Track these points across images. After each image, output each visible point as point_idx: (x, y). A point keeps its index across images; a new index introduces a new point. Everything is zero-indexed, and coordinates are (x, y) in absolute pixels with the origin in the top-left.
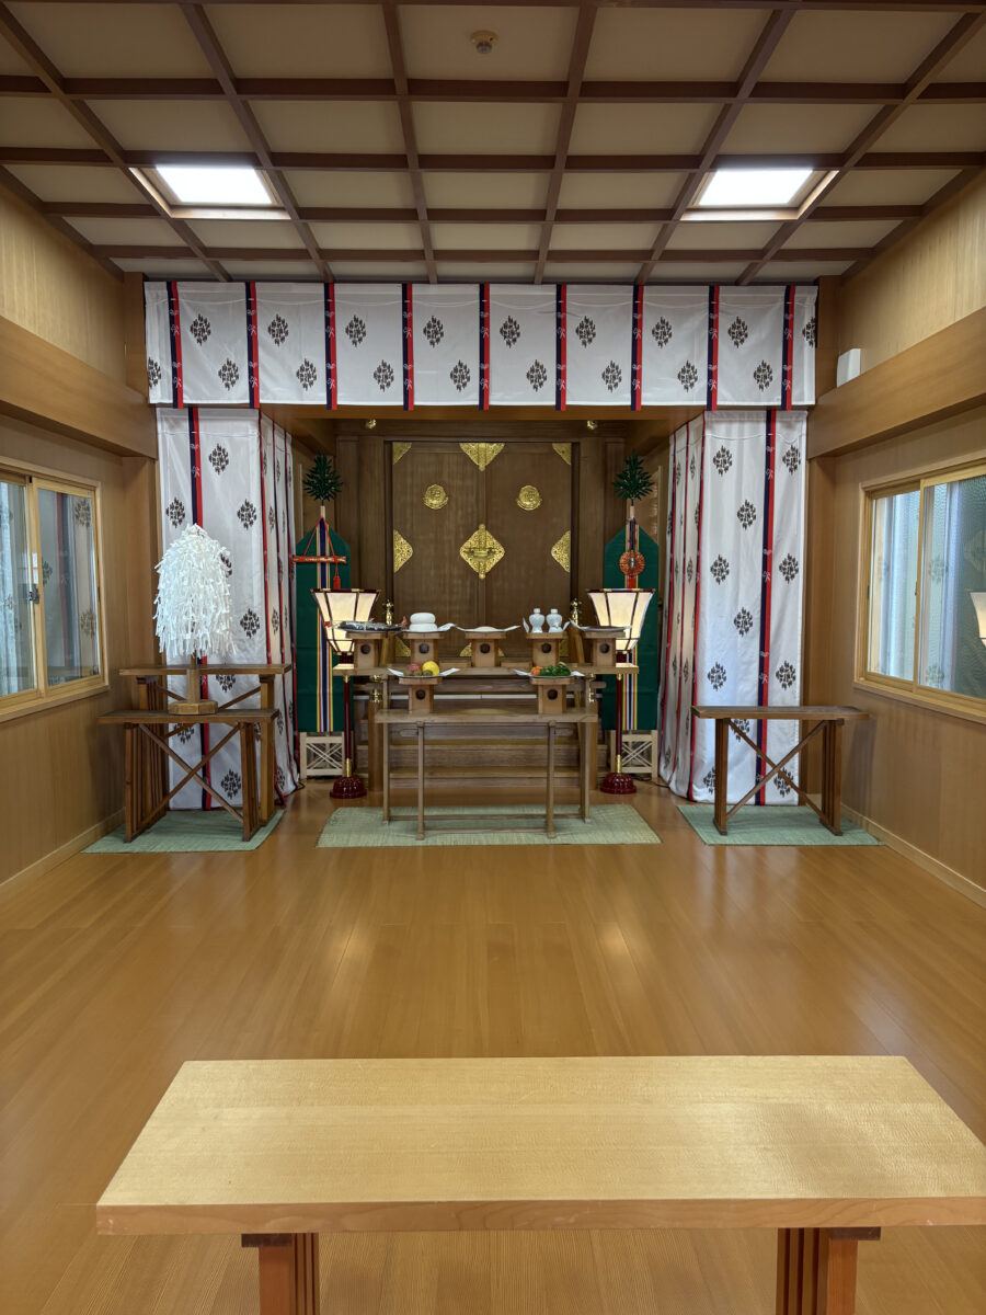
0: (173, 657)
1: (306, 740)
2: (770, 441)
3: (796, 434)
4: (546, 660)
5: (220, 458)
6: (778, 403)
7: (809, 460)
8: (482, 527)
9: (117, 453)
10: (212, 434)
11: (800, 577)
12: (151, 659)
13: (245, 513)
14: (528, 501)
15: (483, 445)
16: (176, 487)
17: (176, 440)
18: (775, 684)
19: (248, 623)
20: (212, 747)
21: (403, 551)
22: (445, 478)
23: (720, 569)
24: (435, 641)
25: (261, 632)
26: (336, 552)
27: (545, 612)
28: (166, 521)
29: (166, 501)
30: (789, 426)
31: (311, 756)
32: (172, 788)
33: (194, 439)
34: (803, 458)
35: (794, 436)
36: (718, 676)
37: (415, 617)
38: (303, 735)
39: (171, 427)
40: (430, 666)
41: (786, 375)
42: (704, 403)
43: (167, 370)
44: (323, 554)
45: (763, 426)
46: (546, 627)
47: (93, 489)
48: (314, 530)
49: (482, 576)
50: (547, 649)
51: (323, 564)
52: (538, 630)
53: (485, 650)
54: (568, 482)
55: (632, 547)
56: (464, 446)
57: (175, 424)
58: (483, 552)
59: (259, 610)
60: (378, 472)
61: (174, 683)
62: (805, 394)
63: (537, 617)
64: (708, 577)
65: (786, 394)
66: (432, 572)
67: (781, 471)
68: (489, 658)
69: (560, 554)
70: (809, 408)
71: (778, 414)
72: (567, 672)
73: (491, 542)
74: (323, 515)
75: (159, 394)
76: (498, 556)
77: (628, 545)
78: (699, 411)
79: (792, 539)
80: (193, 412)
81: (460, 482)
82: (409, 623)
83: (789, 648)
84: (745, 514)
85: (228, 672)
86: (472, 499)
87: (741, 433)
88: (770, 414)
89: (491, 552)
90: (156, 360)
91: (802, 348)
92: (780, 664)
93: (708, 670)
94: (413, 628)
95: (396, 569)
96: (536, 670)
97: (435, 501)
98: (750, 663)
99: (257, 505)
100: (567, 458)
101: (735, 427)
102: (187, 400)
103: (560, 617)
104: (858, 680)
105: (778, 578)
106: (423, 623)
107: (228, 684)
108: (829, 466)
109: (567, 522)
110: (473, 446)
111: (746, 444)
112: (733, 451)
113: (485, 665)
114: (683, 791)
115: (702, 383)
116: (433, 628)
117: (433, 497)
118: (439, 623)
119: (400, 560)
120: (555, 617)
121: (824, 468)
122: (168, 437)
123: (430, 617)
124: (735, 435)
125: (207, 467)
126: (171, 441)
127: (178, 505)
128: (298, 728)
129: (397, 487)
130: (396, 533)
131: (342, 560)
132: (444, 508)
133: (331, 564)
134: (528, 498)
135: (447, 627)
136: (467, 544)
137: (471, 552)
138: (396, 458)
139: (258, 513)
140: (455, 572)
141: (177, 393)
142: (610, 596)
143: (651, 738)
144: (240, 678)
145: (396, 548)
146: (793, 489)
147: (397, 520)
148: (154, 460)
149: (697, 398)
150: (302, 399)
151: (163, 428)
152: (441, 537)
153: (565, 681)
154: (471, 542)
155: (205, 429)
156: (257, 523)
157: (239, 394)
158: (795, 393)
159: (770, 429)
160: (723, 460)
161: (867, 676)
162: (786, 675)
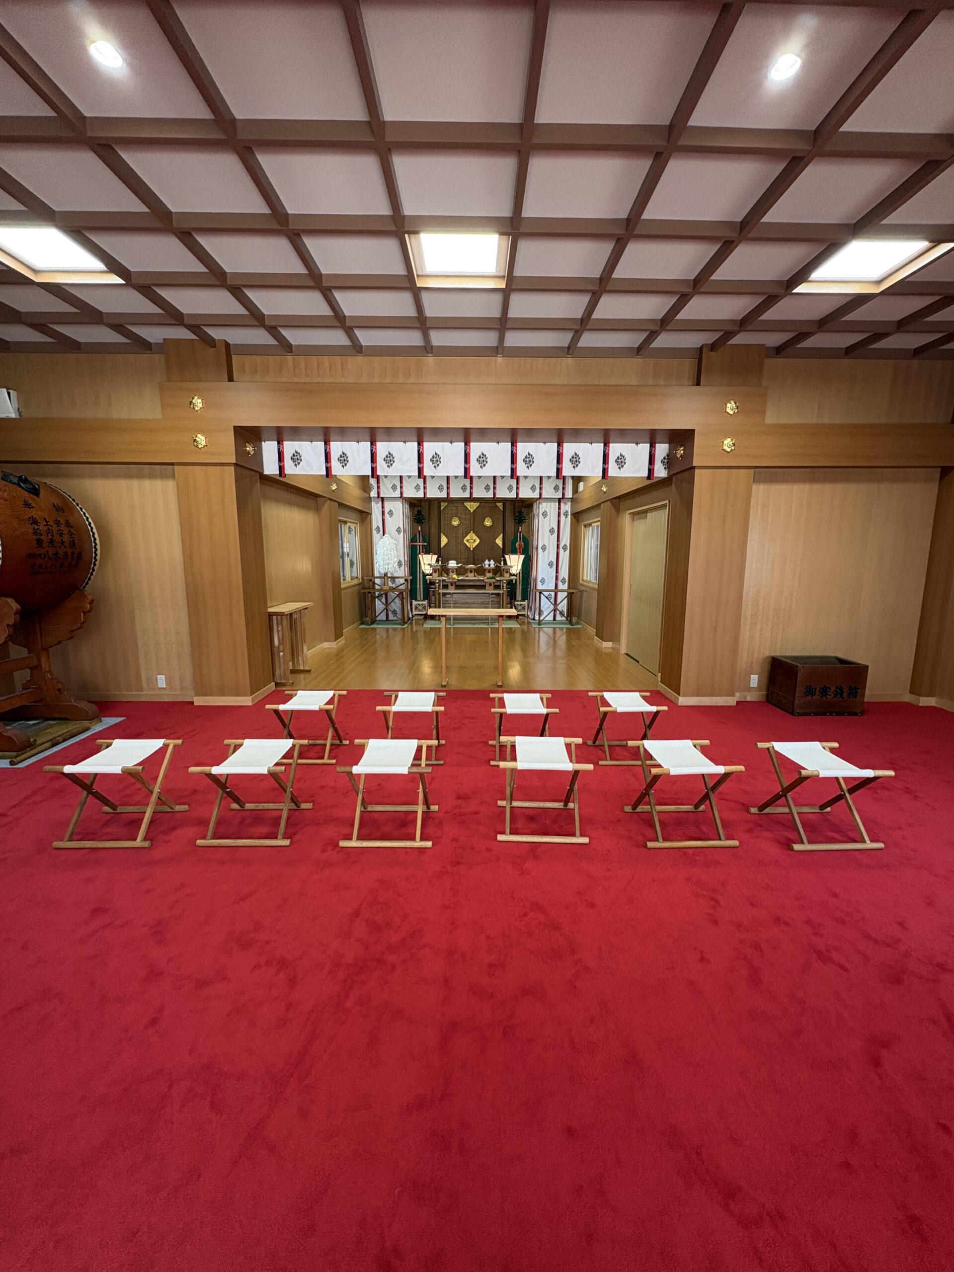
0: (376, 574)
1: (414, 603)
2: (559, 508)
3: (567, 506)
4: (491, 575)
5: (391, 513)
6: (561, 497)
7: (571, 514)
8: (472, 532)
9: (361, 512)
10: (388, 505)
11: (568, 551)
12: (371, 575)
13: (398, 530)
14: (488, 523)
15: (472, 503)
16: (377, 522)
17: (377, 507)
18: (560, 584)
19: (400, 564)
20: (389, 603)
21: (444, 540)
22: (459, 515)
23: (544, 548)
24: (456, 569)
25: (403, 566)
26: (424, 541)
27: (489, 561)
28: (374, 532)
29: (374, 526)
30: (565, 504)
31: (416, 608)
32: (377, 614)
33: (383, 507)
34: (569, 513)
35: (567, 507)
36: (543, 581)
37: (450, 562)
38: (413, 601)
39: (376, 504)
40: (455, 576)
41: (564, 488)
42: (538, 497)
43: (375, 486)
44: (420, 542)
45: (557, 504)
46: (489, 565)
47: (357, 524)
48: (416, 534)
49: (472, 549)
50: (489, 572)
51: (420, 545)
52: (487, 566)
53: (471, 572)
54: (501, 517)
55: (520, 540)
56: (465, 504)
57: (377, 503)
58: (472, 541)
59: (402, 560)
60: (436, 513)
61: (377, 581)
62: (569, 494)
63: (487, 562)
64: (540, 550)
65: (563, 494)
66: (454, 548)
67: (563, 517)
68: (472, 574)
69: (499, 541)
70: (571, 498)
71: (562, 500)
72: (494, 578)
73: (475, 537)
74: (420, 529)
75: (373, 494)
76: (478, 541)
77: (519, 539)
78: (536, 499)
79: (566, 540)
80: (383, 499)
81: (464, 516)
82: (448, 564)
83: (564, 573)
84: (551, 531)
85: (393, 579)
86: (468, 522)
87: (550, 506)
88: (559, 500)
89: (475, 541)
90: (372, 483)
91: (568, 480)
92: (562, 578)
93: (540, 579)
94: (450, 565)
95: (442, 547)
96: (486, 578)
97: (455, 523)
98: (552, 577)
99: (402, 528)
100: (501, 508)
101: (549, 504)
102: (382, 496)
103: (494, 562)
104: (581, 581)
105: (561, 551)
106: (452, 564)
107: (394, 582)
108: (577, 516)
109: (501, 530)
110: (469, 504)
111: (552, 509)
112: (548, 511)
113: (471, 576)
114: (532, 618)
115: (538, 491)
116: (455, 565)
117: (455, 521)
118: (457, 564)
119: (443, 544)
120: (492, 562)
121: (575, 517)
122: (375, 507)
123: (455, 562)
124: (548, 507)
125: (387, 516)
126: (376, 507)
127: (378, 527)
128: (412, 599)
129: (442, 518)
130: (442, 534)
131: (426, 544)
132: (459, 525)
133: (422, 545)
134: (488, 522)
135: (460, 565)
136: (466, 538)
137: (468, 541)
138: (442, 508)
139: (402, 530)
140: (462, 548)
141: (379, 493)
142: (511, 556)
143: (525, 603)
144: (397, 580)
145: (442, 539)
146: (566, 523)
147: (442, 530)
148: (371, 514)
149: (536, 495)
150: (416, 495)
151: (373, 503)
152: (457, 536)
153: (494, 581)
154: (468, 537)
155: (386, 503)
156: (402, 533)
157: (397, 494)
158: (566, 494)
159: (559, 504)
160: (545, 514)
161: (583, 580)
162: (563, 581)
